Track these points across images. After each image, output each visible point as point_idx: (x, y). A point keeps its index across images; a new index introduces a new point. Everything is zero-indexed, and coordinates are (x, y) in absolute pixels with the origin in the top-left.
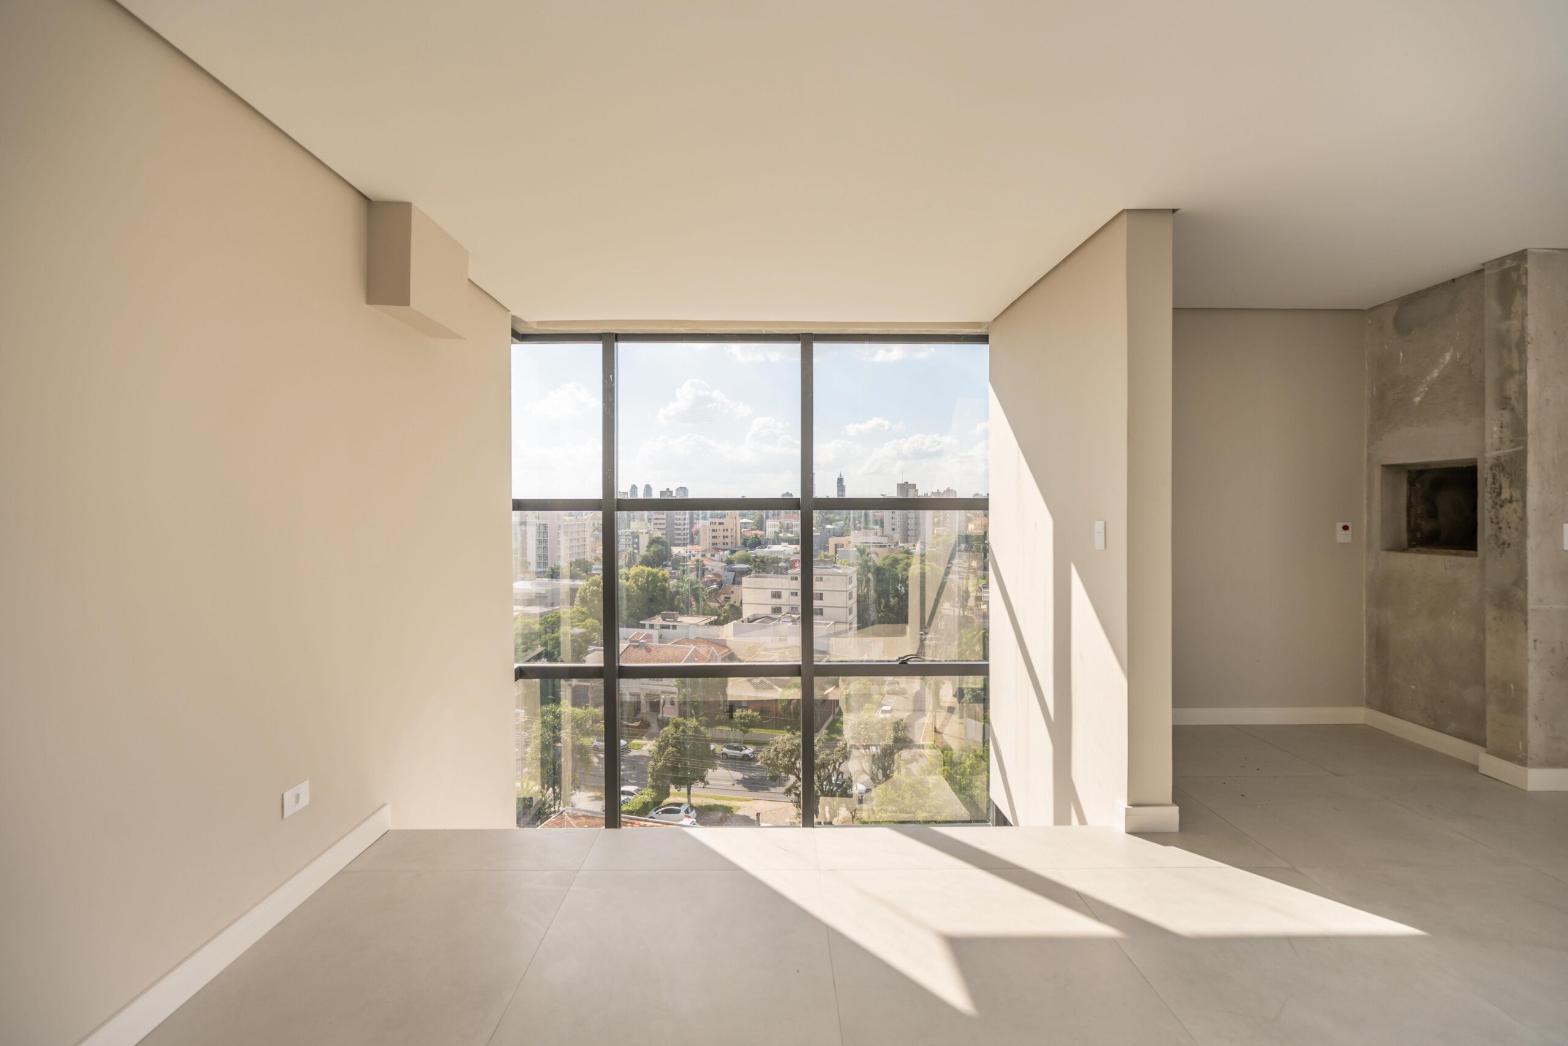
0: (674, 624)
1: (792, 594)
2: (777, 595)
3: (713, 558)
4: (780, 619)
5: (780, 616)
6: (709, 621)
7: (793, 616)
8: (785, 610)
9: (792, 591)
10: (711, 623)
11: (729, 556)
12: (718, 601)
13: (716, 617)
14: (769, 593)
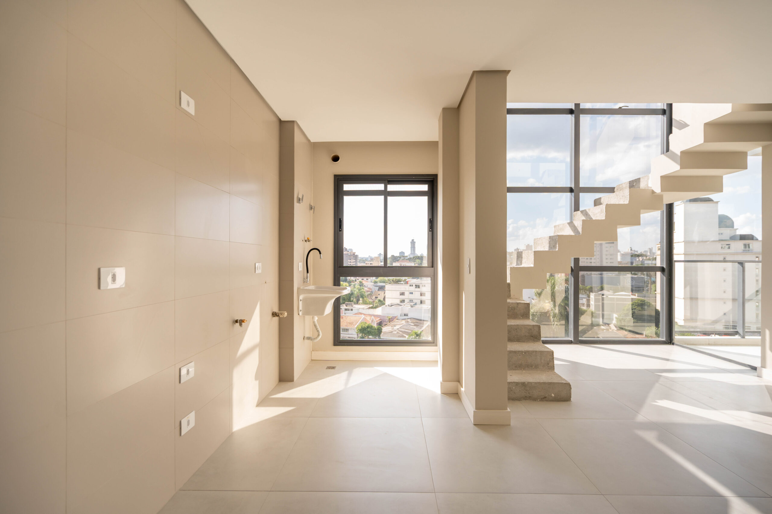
0: (352, 308)
1: (410, 293)
2: (402, 294)
3: (367, 281)
4: (404, 305)
5: (404, 303)
6: (369, 307)
7: (411, 304)
8: (406, 301)
9: (410, 292)
10: (370, 308)
11: (375, 280)
12: (372, 299)
13: (372, 305)
14: (398, 293)
